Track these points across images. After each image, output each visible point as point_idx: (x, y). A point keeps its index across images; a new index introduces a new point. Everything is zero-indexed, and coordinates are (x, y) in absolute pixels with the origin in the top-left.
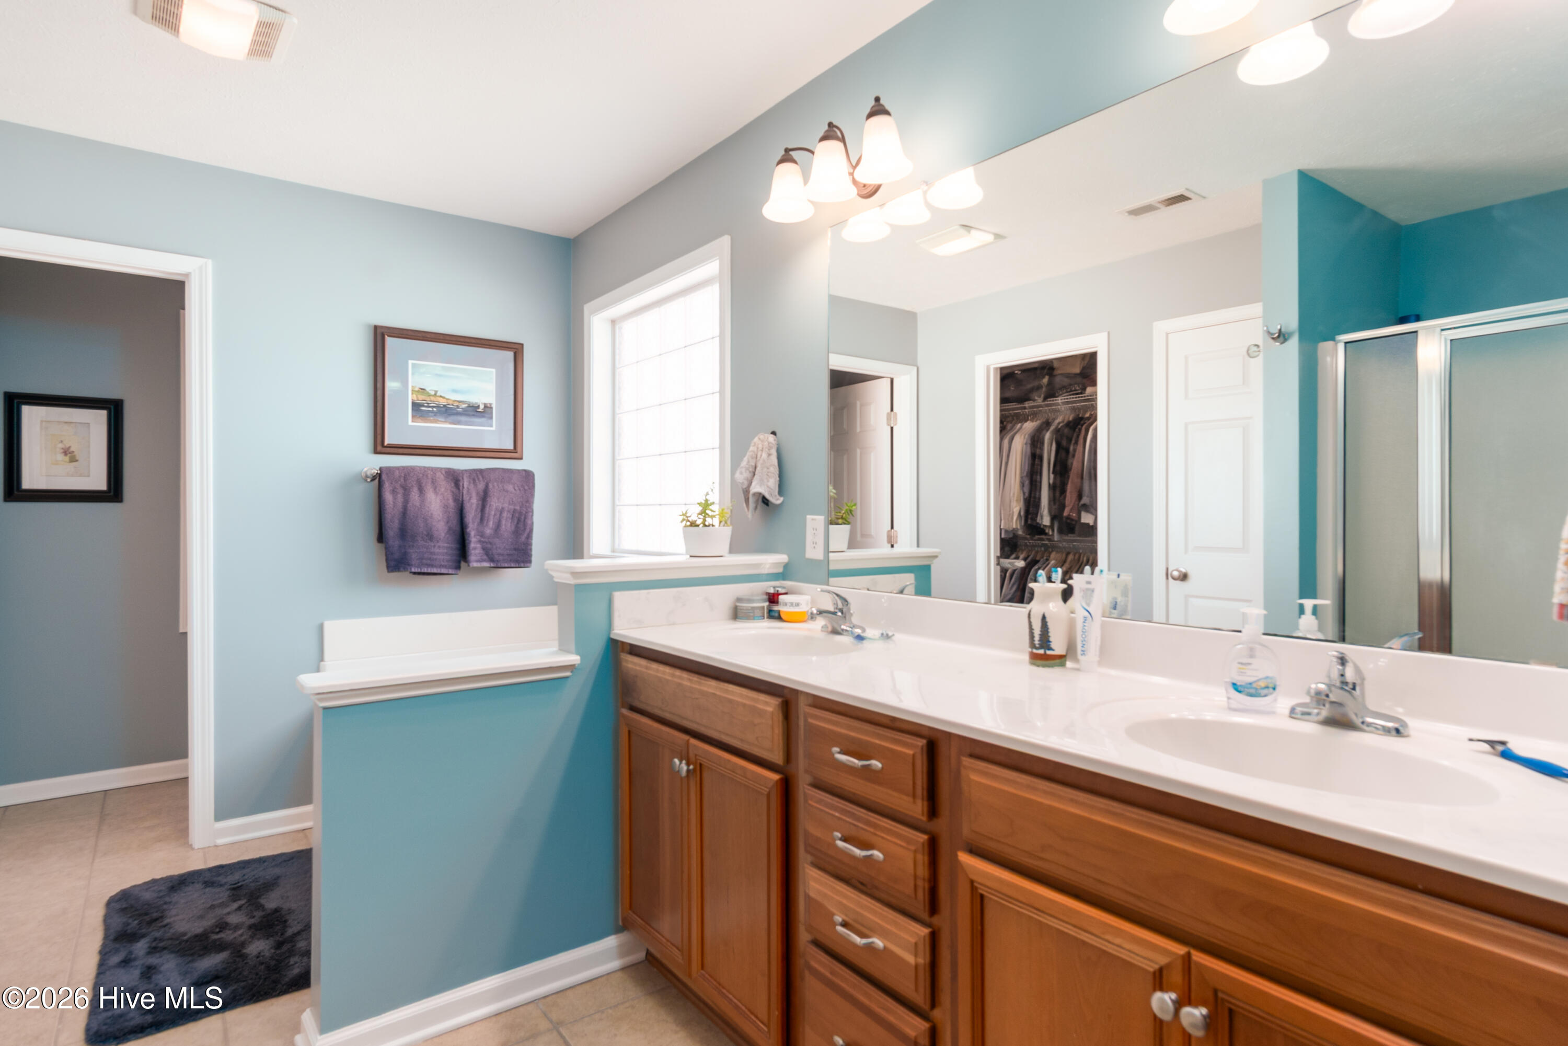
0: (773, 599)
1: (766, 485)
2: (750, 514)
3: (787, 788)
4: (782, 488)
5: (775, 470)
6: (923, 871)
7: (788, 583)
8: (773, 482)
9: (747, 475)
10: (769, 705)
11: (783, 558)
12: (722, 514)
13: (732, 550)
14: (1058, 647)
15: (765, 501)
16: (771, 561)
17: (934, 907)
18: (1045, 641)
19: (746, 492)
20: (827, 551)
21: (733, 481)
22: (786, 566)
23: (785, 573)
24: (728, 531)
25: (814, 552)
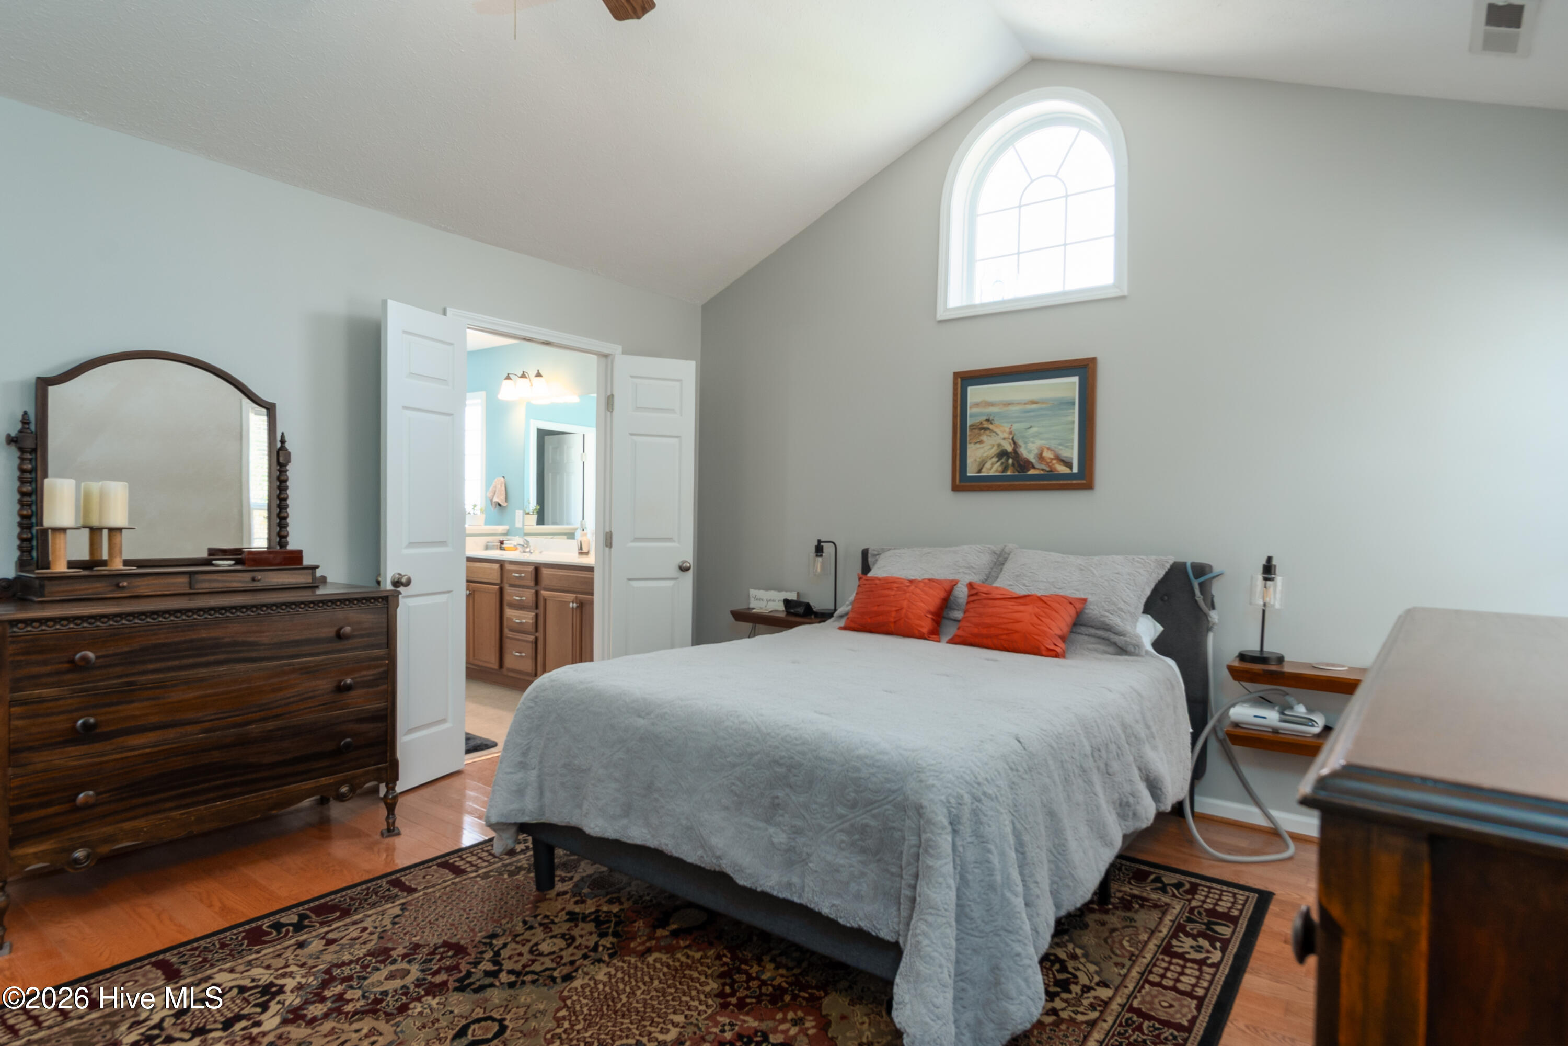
0: (502, 543)
1: (499, 498)
2: (494, 511)
3: (501, 591)
4: (506, 499)
5: (504, 492)
6: (534, 599)
7: (508, 537)
8: (503, 497)
9: (492, 494)
10: (496, 566)
11: (507, 527)
12: (481, 510)
13: (486, 524)
14: (585, 550)
15: (500, 505)
16: (501, 528)
17: (537, 607)
18: (581, 548)
19: (491, 501)
20: (523, 525)
21: (486, 497)
22: (508, 531)
23: (507, 534)
24: (483, 516)
25: (518, 524)
